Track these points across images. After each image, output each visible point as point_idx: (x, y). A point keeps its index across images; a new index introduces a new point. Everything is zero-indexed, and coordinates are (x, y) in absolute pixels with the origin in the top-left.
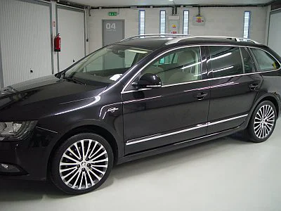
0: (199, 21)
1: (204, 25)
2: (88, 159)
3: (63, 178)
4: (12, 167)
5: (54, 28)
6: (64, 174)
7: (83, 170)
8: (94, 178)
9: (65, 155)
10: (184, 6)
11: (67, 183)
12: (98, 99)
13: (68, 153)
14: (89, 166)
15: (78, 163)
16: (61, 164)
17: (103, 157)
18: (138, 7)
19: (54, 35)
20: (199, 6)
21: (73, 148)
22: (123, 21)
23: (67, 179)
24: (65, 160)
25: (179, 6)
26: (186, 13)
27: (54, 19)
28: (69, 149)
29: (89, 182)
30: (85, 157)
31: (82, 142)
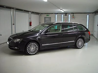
0: (73, 17)
1: (75, 19)
2: (33, 48)
3: (28, 51)
4: (18, 48)
5: (30, 20)
6: (28, 50)
7: (32, 50)
8: (35, 52)
9: (28, 46)
10: (69, 13)
11: (29, 52)
12: (38, 35)
13: (29, 46)
14: (34, 49)
15: (31, 48)
16: (28, 48)
17: (37, 47)
18: (55, 13)
19: (30, 21)
20: (73, 13)
21: (30, 45)
22: (51, 17)
23: (29, 51)
24: (28, 47)
25: (67, 13)
26: (69, 15)
27: (30, 17)
28: (29, 45)
29: (33, 53)
30: (33, 47)
31: (32, 44)
